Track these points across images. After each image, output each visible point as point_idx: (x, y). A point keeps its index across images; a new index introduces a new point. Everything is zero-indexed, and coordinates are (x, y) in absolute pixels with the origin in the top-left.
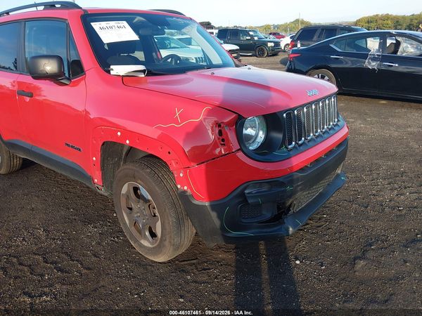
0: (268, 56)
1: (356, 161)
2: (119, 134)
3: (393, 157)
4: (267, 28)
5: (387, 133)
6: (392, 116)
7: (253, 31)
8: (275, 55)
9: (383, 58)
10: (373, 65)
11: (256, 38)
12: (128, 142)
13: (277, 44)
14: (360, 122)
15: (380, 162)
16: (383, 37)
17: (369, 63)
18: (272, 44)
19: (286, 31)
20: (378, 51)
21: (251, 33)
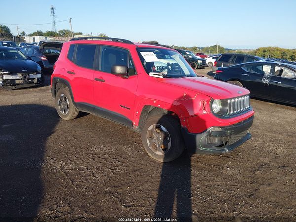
0: (198, 68)
1: (255, 132)
2: (155, 102)
3: (275, 132)
4: (195, 49)
5: (273, 120)
6: (276, 112)
7: (189, 52)
8: (202, 68)
9: (272, 78)
10: (267, 81)
11: (191, 57)
12: (159, 105)
13: (204, 62)
14: (257, 113)
15: (268, 133)
16: (273, 65)
17: (264, 80)
18: (201, 62)
19: (208, 52)
20: (270, 73)
21: (188, 53)
